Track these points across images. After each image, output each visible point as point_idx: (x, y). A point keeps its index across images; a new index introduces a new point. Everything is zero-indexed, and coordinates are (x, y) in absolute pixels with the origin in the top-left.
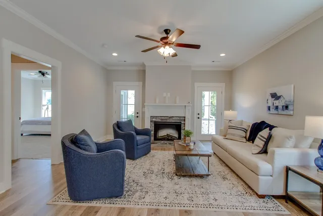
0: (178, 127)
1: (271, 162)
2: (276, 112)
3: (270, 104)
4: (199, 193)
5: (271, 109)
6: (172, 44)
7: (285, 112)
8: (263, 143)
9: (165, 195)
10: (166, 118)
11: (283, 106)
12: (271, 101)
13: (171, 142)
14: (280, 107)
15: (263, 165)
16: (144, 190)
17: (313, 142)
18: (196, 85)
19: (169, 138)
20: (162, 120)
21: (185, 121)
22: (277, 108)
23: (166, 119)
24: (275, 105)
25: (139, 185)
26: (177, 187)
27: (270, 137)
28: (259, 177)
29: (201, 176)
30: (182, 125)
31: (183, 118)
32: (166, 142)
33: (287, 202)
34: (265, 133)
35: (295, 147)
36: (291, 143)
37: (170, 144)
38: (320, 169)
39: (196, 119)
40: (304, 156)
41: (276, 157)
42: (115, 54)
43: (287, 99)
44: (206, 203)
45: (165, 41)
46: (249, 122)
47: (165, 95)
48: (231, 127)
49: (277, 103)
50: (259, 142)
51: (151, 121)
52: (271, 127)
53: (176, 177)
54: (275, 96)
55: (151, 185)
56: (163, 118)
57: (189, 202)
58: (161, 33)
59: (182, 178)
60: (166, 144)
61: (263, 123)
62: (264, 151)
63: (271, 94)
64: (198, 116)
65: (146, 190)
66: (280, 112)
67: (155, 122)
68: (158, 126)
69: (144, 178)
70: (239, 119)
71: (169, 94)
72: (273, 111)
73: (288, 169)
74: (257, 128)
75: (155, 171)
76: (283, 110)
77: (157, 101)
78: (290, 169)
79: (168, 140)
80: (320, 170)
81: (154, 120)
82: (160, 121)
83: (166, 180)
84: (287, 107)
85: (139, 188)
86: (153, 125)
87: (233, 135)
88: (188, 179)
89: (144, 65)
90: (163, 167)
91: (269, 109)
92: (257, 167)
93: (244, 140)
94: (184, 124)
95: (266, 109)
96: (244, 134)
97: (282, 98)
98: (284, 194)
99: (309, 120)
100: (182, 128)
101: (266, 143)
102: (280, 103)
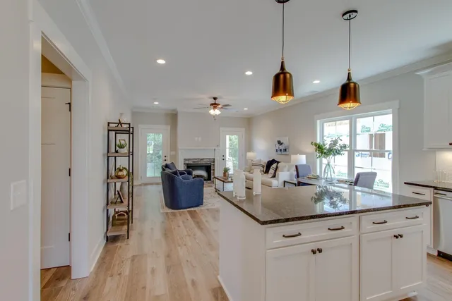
0: (208, 168)
1: (277, 180)
2: (281, 153)
3: (277, 148)
7: (285, 153)
8: (274, 171)
10: (198, 160)
12: (278, 145)
15: (275, 182)
18: (221, 129)
20: (194, 162)
21: (214, 162)
22: (281, 150)
24: (280, 148)
27: (277, 167)
30: (212, 166)
31: (213, 160)
34: (274, 165)
35: (288, 171)
36: (286, 169)
39: (221, 160)
40: (291, 175)
41: (280, 176)
43: (286, 145)
46: (265, 160)
48: (253, 165)
50: (272, 171)
51: (184, 164)
52: (278, 162)
54: (280, 143)
56: (195, 160)
61: (274, 160)
62: (274, 176)
63: (278, 141)
64: (223, 158)
67: (188, 164)
68: (189, 166)
70: (258, 159)
71: (200, 139)
72: (279, 152)
73: (285, 182)
74: (270, 163)
81: (187, 162)
82: (192, 163)
84: (285, 150)
86: (186, 167)
89: (175, 110)
91: (277, 151)
92: (271, 183)
93: (263, 173)
94: (214, 165)
95: (275, 151)
96: (262, 169)
97: (283, 144)
99: (293, 157)
100: (212, 168)
101: (276, 171)
102: (282, 147)
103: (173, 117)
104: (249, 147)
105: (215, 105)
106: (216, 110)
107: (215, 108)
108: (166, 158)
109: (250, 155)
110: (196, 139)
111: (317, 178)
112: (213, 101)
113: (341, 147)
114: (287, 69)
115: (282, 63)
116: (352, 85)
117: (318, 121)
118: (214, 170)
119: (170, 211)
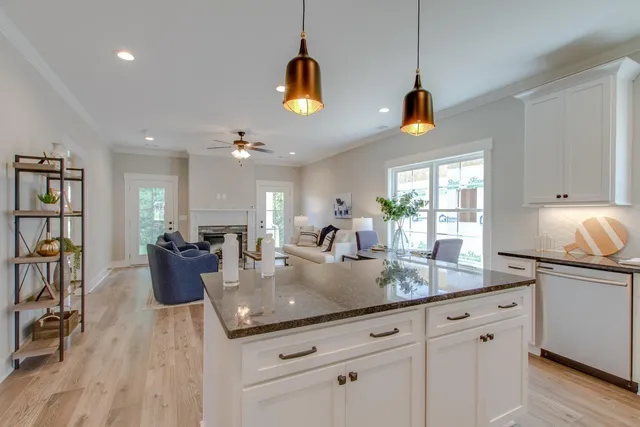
1: (333, 255)
2: (341, 217)
3: (336, 209)
7: (346, 216)
8: (329, 242)
11: (345, 211)
12: (338, 207)
14: (343, 212)
15: (329, 258)
21: (246, 230)
22: (341, 212)
23: (221, 229)
24: (340, 210)
27: (334, 237)
30: (243, 236)
31: (244, 227)
34: (330, 234)
35: (348, 241)
36: (346, 238)
39: (258, 227)
40: (352, 249)
41: (337, 249)
42: (150, 139)
43: (347, 205)
46: (319, 227)
47: (219, 196)
48: (303, 234)
49: (341, 208)
50: (326, 242)
51: (200, 234)
52: (336, 230)
54: (340, 202)
56: (216, 228)
58: (234, 136)
61: (331, 226)
62: (329, 250)
63: (337, 199)
64: (261, 225)
66: (343, 216)
67: (205, 234)
68: (207, 237)
70: (310, 224)
71: (224, 196)
72: (338, 216)
73: (344, 257)
74: (326, 231)
76: (345, 214)
81: (203, 231)
82: (211, 232)
84: (347, 212)
86: (202, 238)
87: (306, 241)
89: (185, 153)
91: (336, 214)
92: (324, 259)
93: (316, 245)
94: (246, 235)
95: (334, 213)
96: (315, 239)
97: (344, 204)
99: (355, 221)
100: (243, 239)
101: (331, 242)
103: (181, 164)
104: (299, 208)
105: (240, 144)
106: (243, 151)
107: (241, 147)
108: (171, 226)
109: (299, 219)
111: (384, 250)
112: (238, 138)
113: (417, 204)
114: (311, 54)
115: (303, 42)
116: (421, 95)
117: (390, 170)
118: (246, 242)
119: (162, 307)
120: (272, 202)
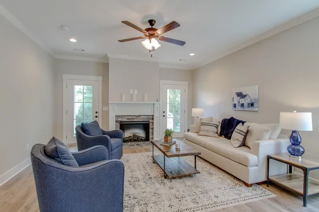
0: (146, 127)
1: (256, 153)
2: (242, 109)
3: (236, 102)
4: (199, 193)
5: (237, 106)
6: (157, 37)
7: (251, 109)
8: (243, 137)
9: (167, 203)
10: (133, 117)
11: (248, 104)
12: (237, 100)
13: (139, 143)
14: (246, 104)
16: (141, 202)
17: (281, 133)
18: (162, 82)
19: (135, 139)
20: (129, 119)
21: (153, 119)
22: (242, 105)
23: (134, 119)
24: (241, 102)
25: (132, 197)
26: (174, 191)
28: (249, 168)
29: (190, 176)
30: (151, 124)
31: (151, 117)
32: (133, 143)
33: (268, 186)
34: (244, 128)
37: (138, 145)
38: (292, 154)
39: (161, 116)
42: (73, 40)
43: (253, 98)
44: (211, 202)
45: (151, 32)
48: (203, 124)
49: (242, 101)
51: (116, 121)
53: (166, 181)
54: (240, 95)
55: (145, 195)
56: (130, 117)
57: (195, 205)
58: (144, 23)
59: (173, 181)
60: (133, 145)
61: (233, 119)
63: (237, 93)
64: (164, 114)
65: (144, 202)
66: (246, 108)
67: (121, 122)
68: (124, 126)
69: (133, 189)
71: (136, 92)
72: (238, 108)
73: (269, 158)
74: (229, 123)
75: (140, 177)
76: (248, 107)
77: (124, 100)
78: (271, 158)
79: (135, 141)
80: (291, 156)
81: (119, 119)
82: (126, 120)
83: (158, 185)
84: (252, 105)
85: (133, 201)
86: (119, 126)
87: (207, 131)
88: (178, 180)
89: (106, 57)
90: (146, 171)
91: (235, 106)
93: (217, 135)
94: (153, 123)
95: (232, 106)
96: (216, 130)
97: (247, 97)
98: (266, 180)
99: (285, 116)
100: (151, 126)
101: (245, 136)
102: (245, 101)
105: (151, 31)
106: (153, 40)
107: (151, 36)
108: (97, 115)
109: (196, 111)
110: (131, 91)
112: (149, 26)
118: (153, 129)
120: (173, 96)
